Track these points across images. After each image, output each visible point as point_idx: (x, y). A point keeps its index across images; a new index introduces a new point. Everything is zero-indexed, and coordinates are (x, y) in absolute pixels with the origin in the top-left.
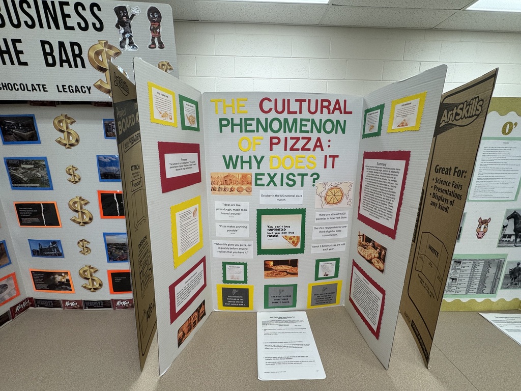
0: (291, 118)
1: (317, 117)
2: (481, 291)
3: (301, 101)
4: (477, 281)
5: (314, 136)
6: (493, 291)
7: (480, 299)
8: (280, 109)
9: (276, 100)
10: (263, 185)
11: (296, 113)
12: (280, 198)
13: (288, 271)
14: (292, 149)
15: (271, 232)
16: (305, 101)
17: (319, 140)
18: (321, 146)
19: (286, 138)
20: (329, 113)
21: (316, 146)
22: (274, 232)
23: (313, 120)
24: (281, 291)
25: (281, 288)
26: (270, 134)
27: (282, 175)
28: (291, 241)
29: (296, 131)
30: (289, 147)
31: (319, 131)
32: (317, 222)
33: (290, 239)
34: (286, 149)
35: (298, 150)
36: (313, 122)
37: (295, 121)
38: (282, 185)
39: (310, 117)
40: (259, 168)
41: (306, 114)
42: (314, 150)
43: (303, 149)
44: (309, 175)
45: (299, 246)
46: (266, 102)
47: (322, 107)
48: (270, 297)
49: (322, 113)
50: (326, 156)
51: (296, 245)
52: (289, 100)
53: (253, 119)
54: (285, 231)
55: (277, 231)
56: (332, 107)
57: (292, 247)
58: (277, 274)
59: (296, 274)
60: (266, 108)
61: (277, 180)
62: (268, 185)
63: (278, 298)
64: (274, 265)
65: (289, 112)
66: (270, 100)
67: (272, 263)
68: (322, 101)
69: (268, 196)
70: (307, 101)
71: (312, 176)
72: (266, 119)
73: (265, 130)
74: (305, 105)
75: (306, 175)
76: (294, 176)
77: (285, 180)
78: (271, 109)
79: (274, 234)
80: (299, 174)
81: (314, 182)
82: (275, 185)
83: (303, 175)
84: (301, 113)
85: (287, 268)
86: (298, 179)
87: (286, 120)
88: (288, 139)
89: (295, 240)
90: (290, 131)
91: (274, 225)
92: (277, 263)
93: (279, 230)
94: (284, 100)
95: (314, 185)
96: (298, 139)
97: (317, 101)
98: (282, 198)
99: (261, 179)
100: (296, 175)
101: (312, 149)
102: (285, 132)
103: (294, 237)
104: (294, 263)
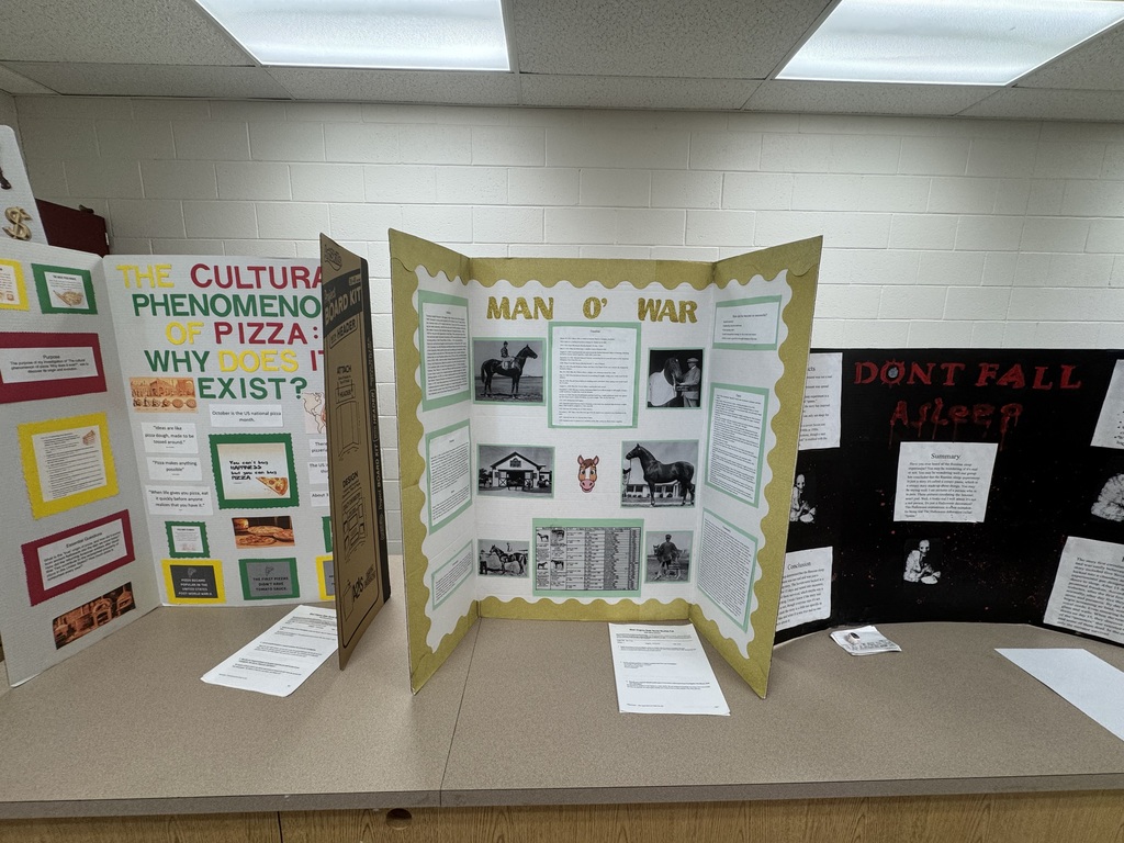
0: (244, 295)
1: (288, 293)
2: (610, 584)
3: (257, 270)
4: (600, 567)
5: (288, 321)
6: (632, 586)
7: (612, 600)
8: (224, 280)
9: (216, 268)
10: (214, 397)
11: (251, 286)
12: (244, 417)
13: (275, 535)
14: (252, 341)
15: (236, 471)
16: (264, 269)
17: (296, 327)
18: (301, 336)
19: (241, 325)
20: (308, 286)
21: (293, 337)
22: (242, 471)
23: (281, 298)
24: (269, 571)
25: (270, 564)
26: (214, 318)
27: (242, 380)
28: (273, 486)
29: (255, 314)
30: (247, 338)
31: (295, 314)
32: (313, 455)
33: (272, 482)
34: (242, 341)
35: (263, 342)
36: (282, 300)
37: (251, 298)
38: (244, 396)
39: (277, 292)
40: (203, 370)
41: (267, 289)
42: (290, 342)
43: (271, 340)
44: (288, 381)
45: (287, 495)
46: (200, 270)
47: (295, 278)
48: (251, 581)
49: (295, 286)
50: (313, 353)
51: (283, 492)
52: (237, 268)
53: (184, 296)
54: (260, 470)
55: (247, 470)
56: (311, 278)
57: (276, 495)
58: (258, 541)
59: (290, 541)
60: (202, 280)
61: (235, 388)
62: (222, 396)
63: (266, 582)
64: (250, 526)
65: (240, 286)
66: (207, 268)
67: (246, 523)
68: (294, 269)
69: (223, 413)
70: (268, 269)
71: (293, 381)
72: (205, 296)
73: (206, 313)
74: (265, 276)
75: (284, 380)
76: (263, 382)
77: (249, 389)
78: (209, 282)
79: (242, 474)
80: (270, 380)
81: (298, 392)
82: (233, 397)
83: (277, 381)
84: (259, 286)
85: (274, 530)
86: (270, 387)
87: (236, 298)
88: (245, 326)
89: (279, 483)
90: (246, 313)
91: (241, 460)
92: (254, 522)
93: (249, 468)
94: (229, 268)
95: (299, 397)
96: (260, 326)
97: (284, 269)
98: (248, 417)
99: (209, 387)
100: (266, 381)
101: (286, 341)
102: (237, 314)
103: (277, 479)
104: (285, 522)
